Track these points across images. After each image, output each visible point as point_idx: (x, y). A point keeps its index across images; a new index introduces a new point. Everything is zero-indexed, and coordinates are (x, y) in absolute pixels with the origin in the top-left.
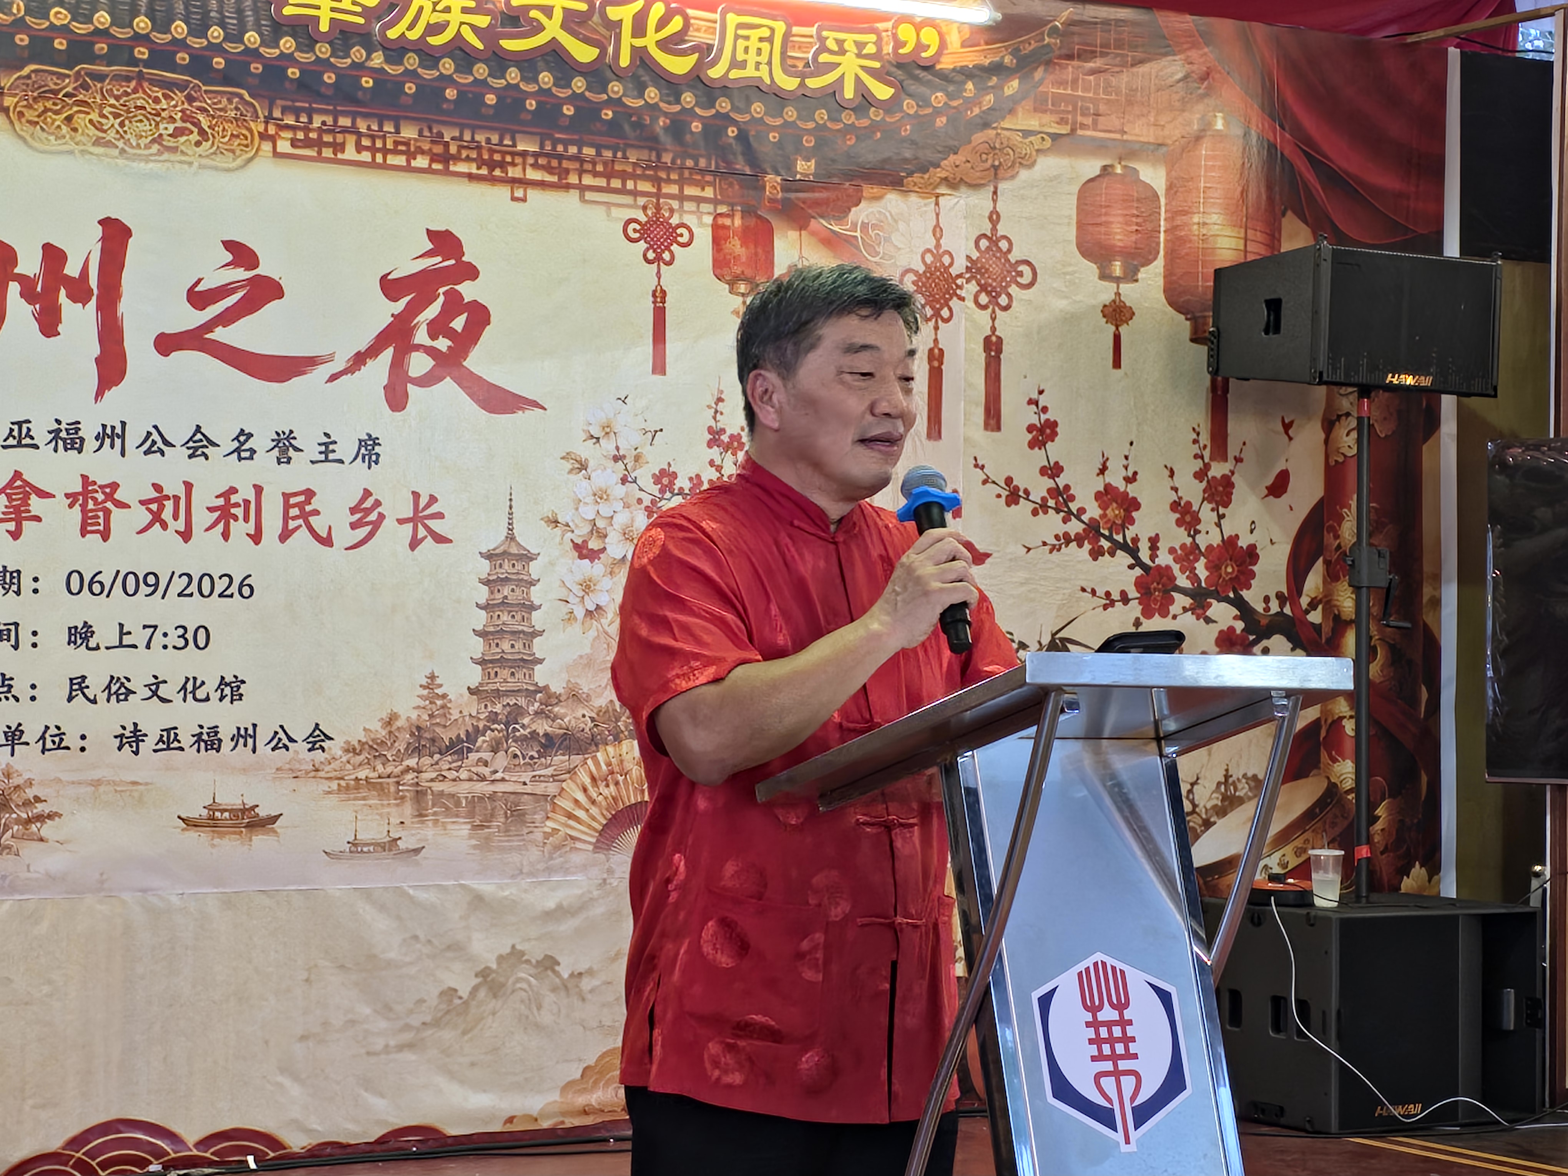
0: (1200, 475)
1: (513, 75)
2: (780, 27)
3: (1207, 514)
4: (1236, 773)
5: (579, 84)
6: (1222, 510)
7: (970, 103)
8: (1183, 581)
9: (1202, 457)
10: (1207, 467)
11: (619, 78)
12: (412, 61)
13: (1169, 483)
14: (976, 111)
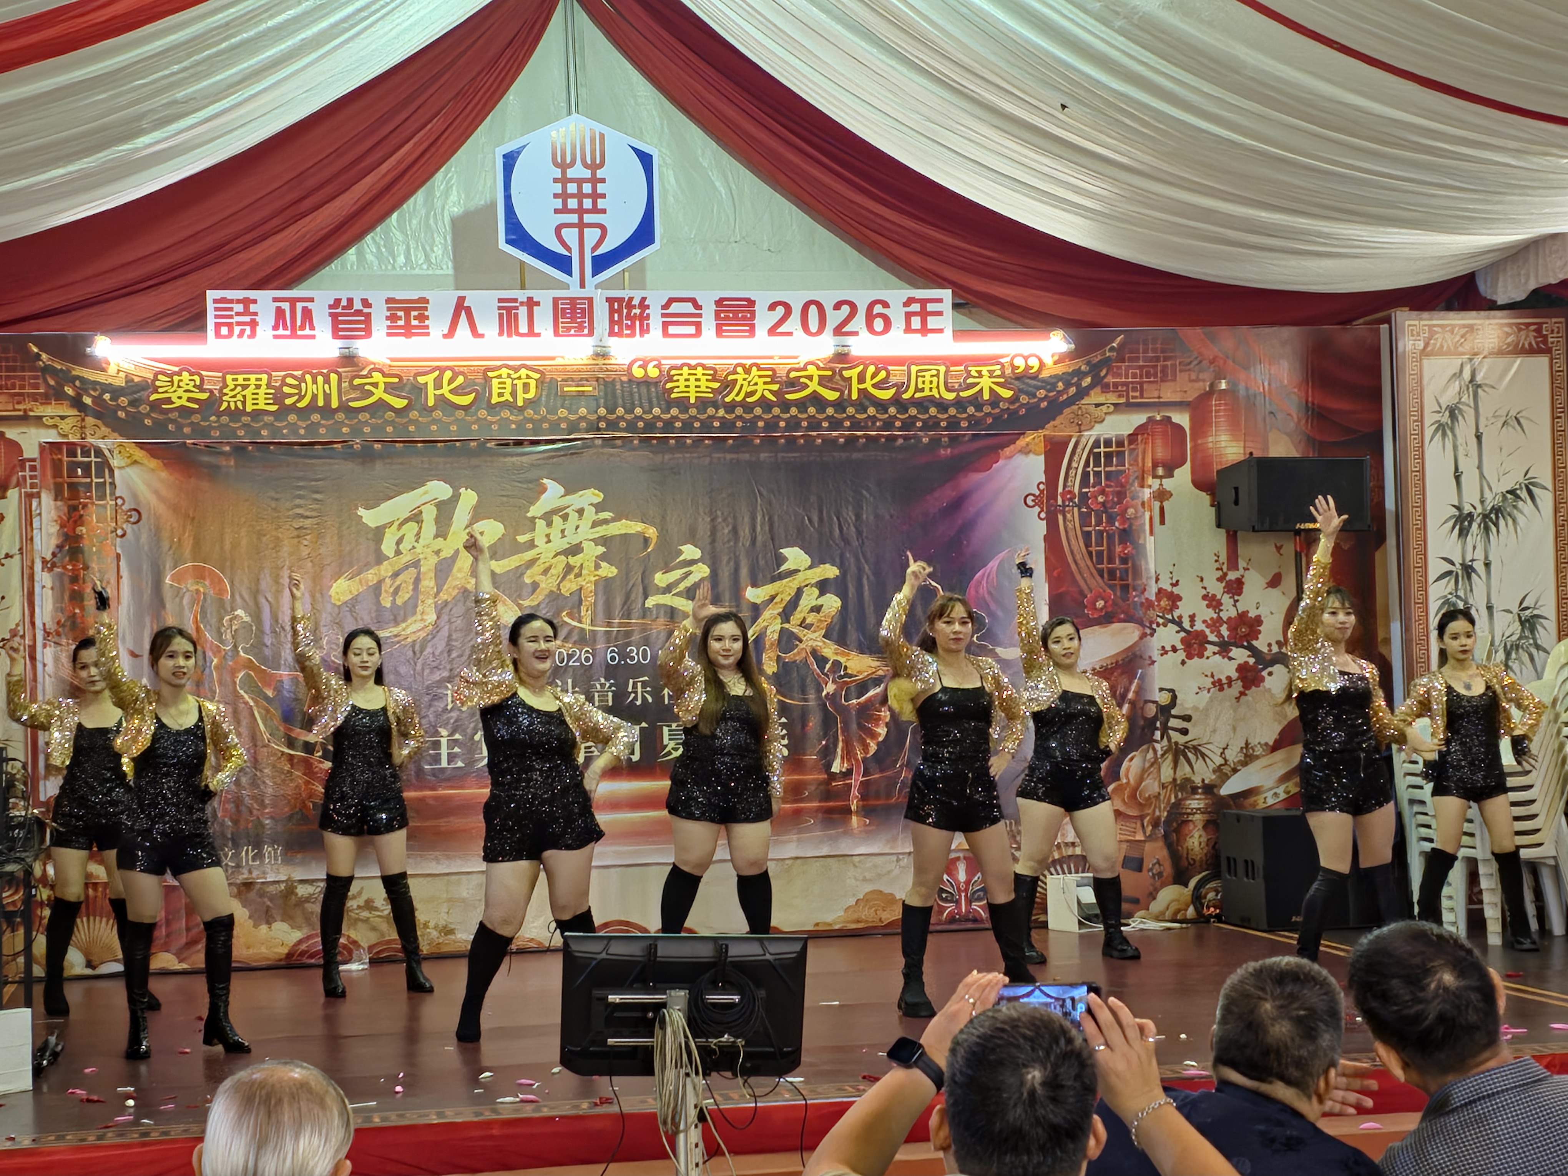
0: (1220, 579)
1: (794, 411)
2: (943, 369)
3: (1227, 600)
4: (1253, 742)
5: (830, 411)
6: (1236, 598)
7: (1060, 393)
8: (1212, 638)
9: (1221, 569)
10: (1225, 574)
11: (852, 405)
12: (739, 411)
13: (1201, 584)
14: (1065, 397)
